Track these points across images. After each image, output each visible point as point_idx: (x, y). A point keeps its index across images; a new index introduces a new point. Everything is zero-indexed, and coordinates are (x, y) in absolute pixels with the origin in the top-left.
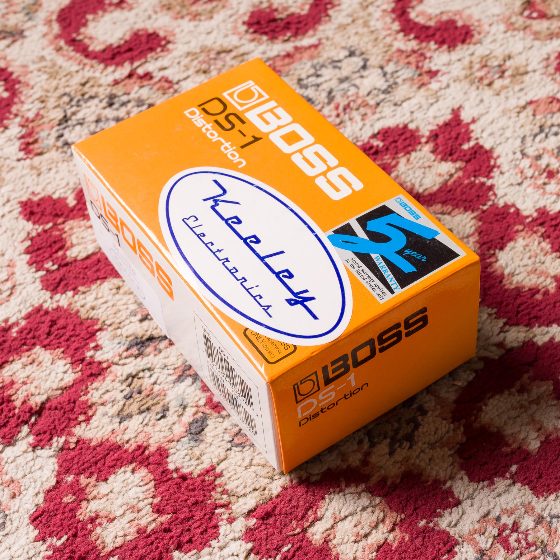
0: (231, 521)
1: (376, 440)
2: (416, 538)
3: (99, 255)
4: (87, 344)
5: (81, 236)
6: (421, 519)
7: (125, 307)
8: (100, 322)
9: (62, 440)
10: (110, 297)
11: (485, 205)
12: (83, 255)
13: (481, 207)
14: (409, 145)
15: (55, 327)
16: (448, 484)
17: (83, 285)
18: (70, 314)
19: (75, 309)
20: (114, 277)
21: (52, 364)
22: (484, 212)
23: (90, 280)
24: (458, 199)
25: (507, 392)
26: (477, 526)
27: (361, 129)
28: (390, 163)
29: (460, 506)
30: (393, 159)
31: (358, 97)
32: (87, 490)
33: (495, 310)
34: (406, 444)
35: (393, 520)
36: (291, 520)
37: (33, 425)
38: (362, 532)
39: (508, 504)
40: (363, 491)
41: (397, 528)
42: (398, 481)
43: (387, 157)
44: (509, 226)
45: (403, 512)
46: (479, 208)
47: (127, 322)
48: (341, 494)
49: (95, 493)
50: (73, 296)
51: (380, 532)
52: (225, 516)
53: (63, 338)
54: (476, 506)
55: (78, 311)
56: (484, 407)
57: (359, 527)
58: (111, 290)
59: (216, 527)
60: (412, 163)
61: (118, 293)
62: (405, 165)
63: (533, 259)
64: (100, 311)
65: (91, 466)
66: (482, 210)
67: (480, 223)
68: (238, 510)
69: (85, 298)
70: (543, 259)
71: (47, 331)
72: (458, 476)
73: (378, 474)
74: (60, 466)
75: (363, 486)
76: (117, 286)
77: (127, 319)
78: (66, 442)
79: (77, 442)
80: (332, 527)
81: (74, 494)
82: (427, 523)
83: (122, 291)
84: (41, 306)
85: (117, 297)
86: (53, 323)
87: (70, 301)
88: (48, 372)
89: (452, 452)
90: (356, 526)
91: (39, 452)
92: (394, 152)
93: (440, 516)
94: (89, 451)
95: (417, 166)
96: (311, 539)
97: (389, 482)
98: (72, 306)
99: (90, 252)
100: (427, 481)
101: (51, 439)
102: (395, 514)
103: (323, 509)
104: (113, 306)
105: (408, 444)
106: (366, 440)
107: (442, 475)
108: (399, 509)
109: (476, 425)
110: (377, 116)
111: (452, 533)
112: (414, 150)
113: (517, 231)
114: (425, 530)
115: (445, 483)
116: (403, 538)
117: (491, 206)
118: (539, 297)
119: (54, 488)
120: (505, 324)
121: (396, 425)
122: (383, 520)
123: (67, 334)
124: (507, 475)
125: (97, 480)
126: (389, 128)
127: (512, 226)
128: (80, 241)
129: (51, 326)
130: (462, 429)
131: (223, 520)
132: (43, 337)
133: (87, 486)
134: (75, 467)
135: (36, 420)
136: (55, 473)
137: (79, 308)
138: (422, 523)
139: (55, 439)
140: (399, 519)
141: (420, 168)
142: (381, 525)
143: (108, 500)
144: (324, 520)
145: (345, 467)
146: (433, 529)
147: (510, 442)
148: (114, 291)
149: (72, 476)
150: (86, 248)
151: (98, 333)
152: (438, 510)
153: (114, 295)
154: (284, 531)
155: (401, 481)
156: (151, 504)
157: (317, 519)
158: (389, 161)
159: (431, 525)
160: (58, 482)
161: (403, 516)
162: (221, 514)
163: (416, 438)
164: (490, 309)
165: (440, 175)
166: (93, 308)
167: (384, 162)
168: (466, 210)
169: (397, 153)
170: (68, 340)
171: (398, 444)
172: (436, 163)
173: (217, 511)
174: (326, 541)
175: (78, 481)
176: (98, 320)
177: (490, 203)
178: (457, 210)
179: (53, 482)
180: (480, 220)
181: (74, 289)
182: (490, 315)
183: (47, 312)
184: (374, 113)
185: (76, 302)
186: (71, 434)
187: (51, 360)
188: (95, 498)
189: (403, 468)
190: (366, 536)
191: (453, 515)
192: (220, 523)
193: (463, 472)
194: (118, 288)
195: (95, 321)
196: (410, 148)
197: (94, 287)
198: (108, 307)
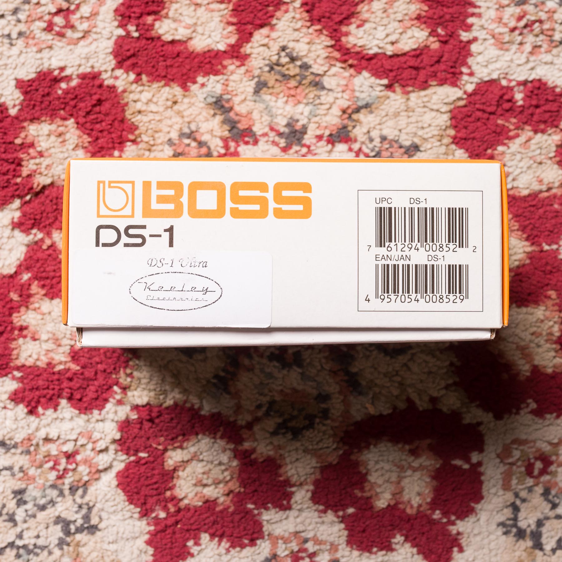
0: (120, 402)
1: (272, 413)
2: (238, 514)
3: (182, 48)
4: (114, 148)
5: (180, 11)
6: (252, 503)
7: (168, 129)
8: (137, 132)
9: (40, 236)
10: (161, 109)
11: (550, 245)
12: (168, 38)
13: (544, 244)
14: (545, 122)
15: (97, 109)
16: (293, 489)
17: (148, 75)
18: (119, 103)
19: (126, 100)
20: (179, 85)
21: (73, 149)
22: (542, 251)
23: (157, 73)
24: (532, 221)
25: (400, 446)
26: (287, 535)
27: (519, 65)
28: (510, 131)
29: (287, 512)
30: (517, 128)
31: (550, 19)
32: (32, 300)
33: (458, 364)
34: (289, 436)
35: (233, 488)
36: (162, 436)
37: (26, 203)
38: (205, 482)
39: (322, 535)
40: (230, 449)
41: (231, 496)
42: (261, 460)
43: (514, 120)
44: (547, 285)
45: (244, 487)
46: (540, 245)
47: (160, 147)
48: (213, 440)
49: (37, 305)
50: (132, 83)
51: (217, 490)
52: (118, 397)
53: (98, 126)
54: (299, 520)
55: (127, 104)
56: (372, 447)
57: (205, 476)
58: (167, 100)
59: (106, 400)
60: (529, 147)
61: (171, 107)
62: (521, 145)
63: (533, 337)
64: (145, 119)
65: (47, 278)
66: (543, 248)
67: (528, 261)
68: (131, 399)
69: (141, 92)
70: (542, 342)
71: (88, 109)
72: (306, 487)
73: (251, 443)
74: (25, 260)
75: (232, 446)
76: (175, 99)
77: (161, 144)
78: (42, 240)
79: (49, 247)
80: (188, 461)
81: (21, 296)
82: (254, 509)
83: (176, 107)
84: (100, 73)
85: (169, 112)
86: (99, 102)
87: (126, 87)
88: (66, 155)
89: (319, 465)
90: (204, 473)
91: (17, 233)
92: (525, 120)
93: (267, 509)
94: (54, 263)
95: (530, 154)
96: (165, 459)
97: (253, 456)
98: (126, 95)
99: (177, 38)
100: (281, 476)
101: (32, 228)
102: (238, 484)
103: (191, 443)
104: (159, 121)
105: (291, 437)
106: (264, 409)
107: (294, 479)
108: (243, 483)
109: (353, 457)
110: (548, 58)
111: (264, 529)
112: (543, 132)
113: (549, 297)
114: (248, 512)
115: (292, 486)
116: (229, 507)
117: (552, 250)
118: (505, 376)
119: (11, 276)
120: (455, 384)
121: (295, 413)
122: (227, 482)
123: (104, 124)
124: (341, 513)
125: (45, 295)
126: (545, 84)
127: (549, 287)
128: (177, 15)
129: (94, 106)
130: (341, 452)
131: (114, 398)
132: (82, 113)
133: (35, 294)
134: (35, 269)
135: (31, 199)
136: (18, 262)
137: (130, 100)
138: (250, 506)
139: (34, 231)
140: (237, 490)
141: (531, 158)
142: (221, 486)
143: (42, 319)
144: (185, 451)
145: (232, 419)
146: (255, 516)
147: (367, 489)
148: (169, 103)
149: (29, 275)
150: (176, 30)
151: (129, 144)
152: (269, 505)
153: (167, 108)
154: (151, 440)
155: (263, 462)
156: (72, 346)
157: (181, 447)
158: (512, 127)
159: (256, 512)
160: (16, 272)
161: (242, 490)
162: (116, 393)
163: (300, 436)
164: (456, 360)
165: (541, 182)
166: (140, 112)
167: (507, 124)
168: (527, 239)
169: (525, 123)
170: (101, 131)
171: (283, 431)
172: (549, 162)
173: (115, 388)
174: (175, 470)
175: (30, 285)
176: (137, 128)
177: (555, 247)
178: (520, 233)
179: (12, 271)
180: (530, 258)
181: (139, 75)
182: (452, 364)
183: (101, 86)
184: (548, 51)
185: (131, 92)
186: (49, 234)
187: (74, 145)
188: (35, 310)
189: (271, 453)
190: (205, 485)
191: (277, 516)
192: (111, 400)
193: (311, 487)
194: (175, 103)
195: (133, 128)
196: (542, 126)
197: (155, 85)
198: (154, 120)
